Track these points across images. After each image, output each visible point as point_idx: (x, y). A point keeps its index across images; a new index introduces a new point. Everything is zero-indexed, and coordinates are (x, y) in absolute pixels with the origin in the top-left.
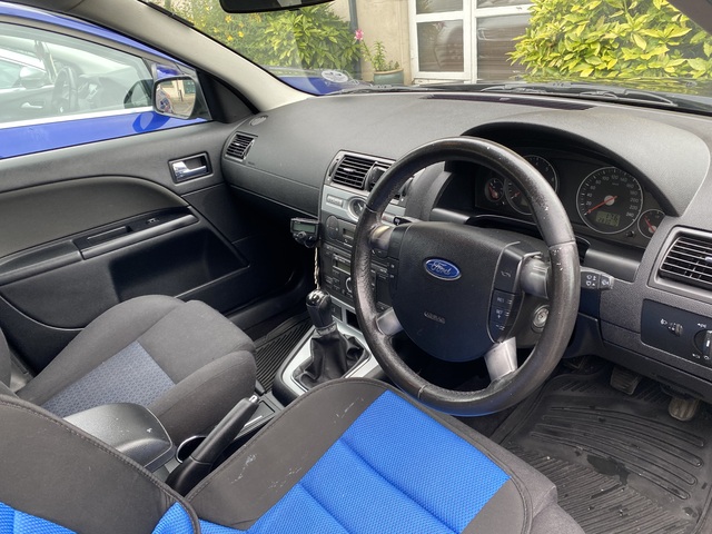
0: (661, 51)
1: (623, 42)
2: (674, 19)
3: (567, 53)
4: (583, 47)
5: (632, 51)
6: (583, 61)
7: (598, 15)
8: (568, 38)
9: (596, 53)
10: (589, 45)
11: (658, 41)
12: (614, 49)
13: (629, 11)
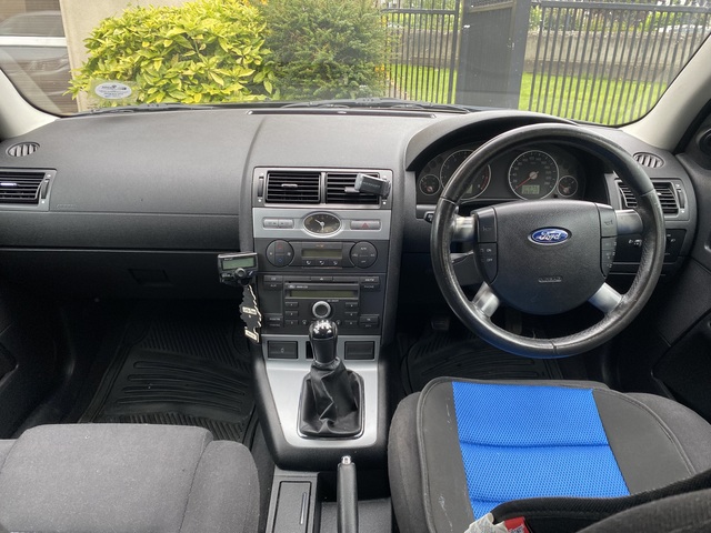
0: (237, 87)
1: (201, 79)
2: (239, 61)
3: (149, 87)
4: (165, 82)
5: (212, 87)
6: (167, 95)
7: (172, 53)
8: (147, 73)
9: (179, 88)
10: (170, 80)
11: (231, 80)
12: (193, 84)
13: (201, 52)
